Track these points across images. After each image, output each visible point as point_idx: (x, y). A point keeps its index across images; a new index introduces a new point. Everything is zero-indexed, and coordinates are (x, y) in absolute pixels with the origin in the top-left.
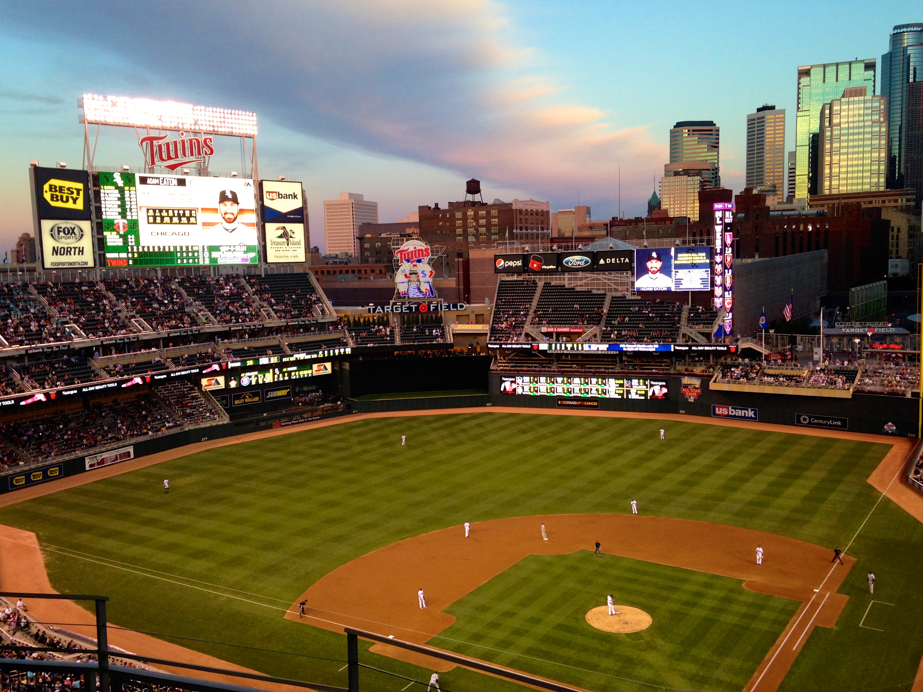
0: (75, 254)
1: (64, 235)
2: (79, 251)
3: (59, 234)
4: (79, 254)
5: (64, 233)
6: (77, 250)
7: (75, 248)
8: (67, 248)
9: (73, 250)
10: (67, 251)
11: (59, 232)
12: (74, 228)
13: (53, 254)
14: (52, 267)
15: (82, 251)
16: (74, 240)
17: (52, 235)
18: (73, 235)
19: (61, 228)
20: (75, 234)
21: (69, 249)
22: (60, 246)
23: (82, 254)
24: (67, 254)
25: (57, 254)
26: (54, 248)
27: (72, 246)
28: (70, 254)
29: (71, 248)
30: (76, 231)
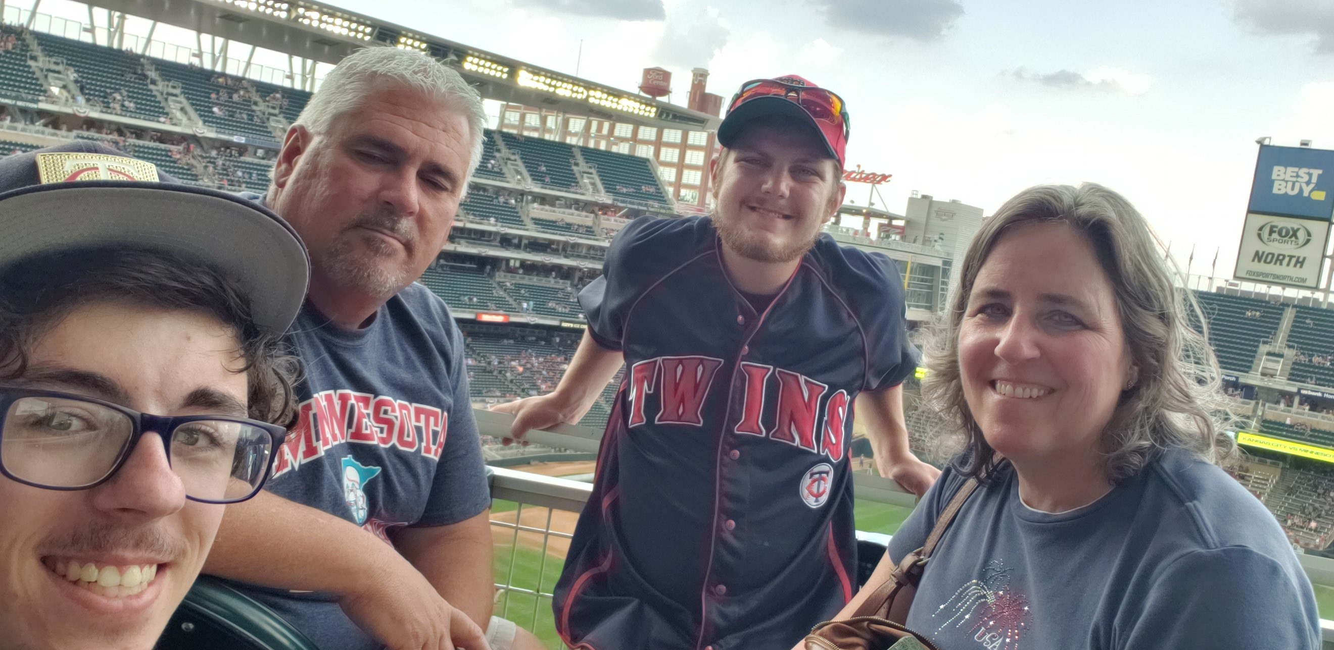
0: (1288, 265)
1: (1278, 238)
2: (1297, 262)
3: (1270, 234)
4: (1295, 266)
5: (1280, 234)
6: (1294, 260)
7: (1291, 257)
8: (1279, 255)
9: (1287, 259)
10: (1277, 259)
11: (1271, 232)
12: (1298, 229)
13: (1253, 260)
14: (1248, 276)
15: (1302, 263)
16: (1293, 246)
17: (1259, 236)
18: (1293, 239)
19: (1276, 227)
20: (1297, 238)
21: (1281, 257)
22: (1268, 250)
23: (1301, 267)
24: (1275, 263)
25: (1259, 261)
26: (1257, 253)
27: (1287, 253)
28: (1281, 264)
29: (1284, 256)
30: (1301, 235)
